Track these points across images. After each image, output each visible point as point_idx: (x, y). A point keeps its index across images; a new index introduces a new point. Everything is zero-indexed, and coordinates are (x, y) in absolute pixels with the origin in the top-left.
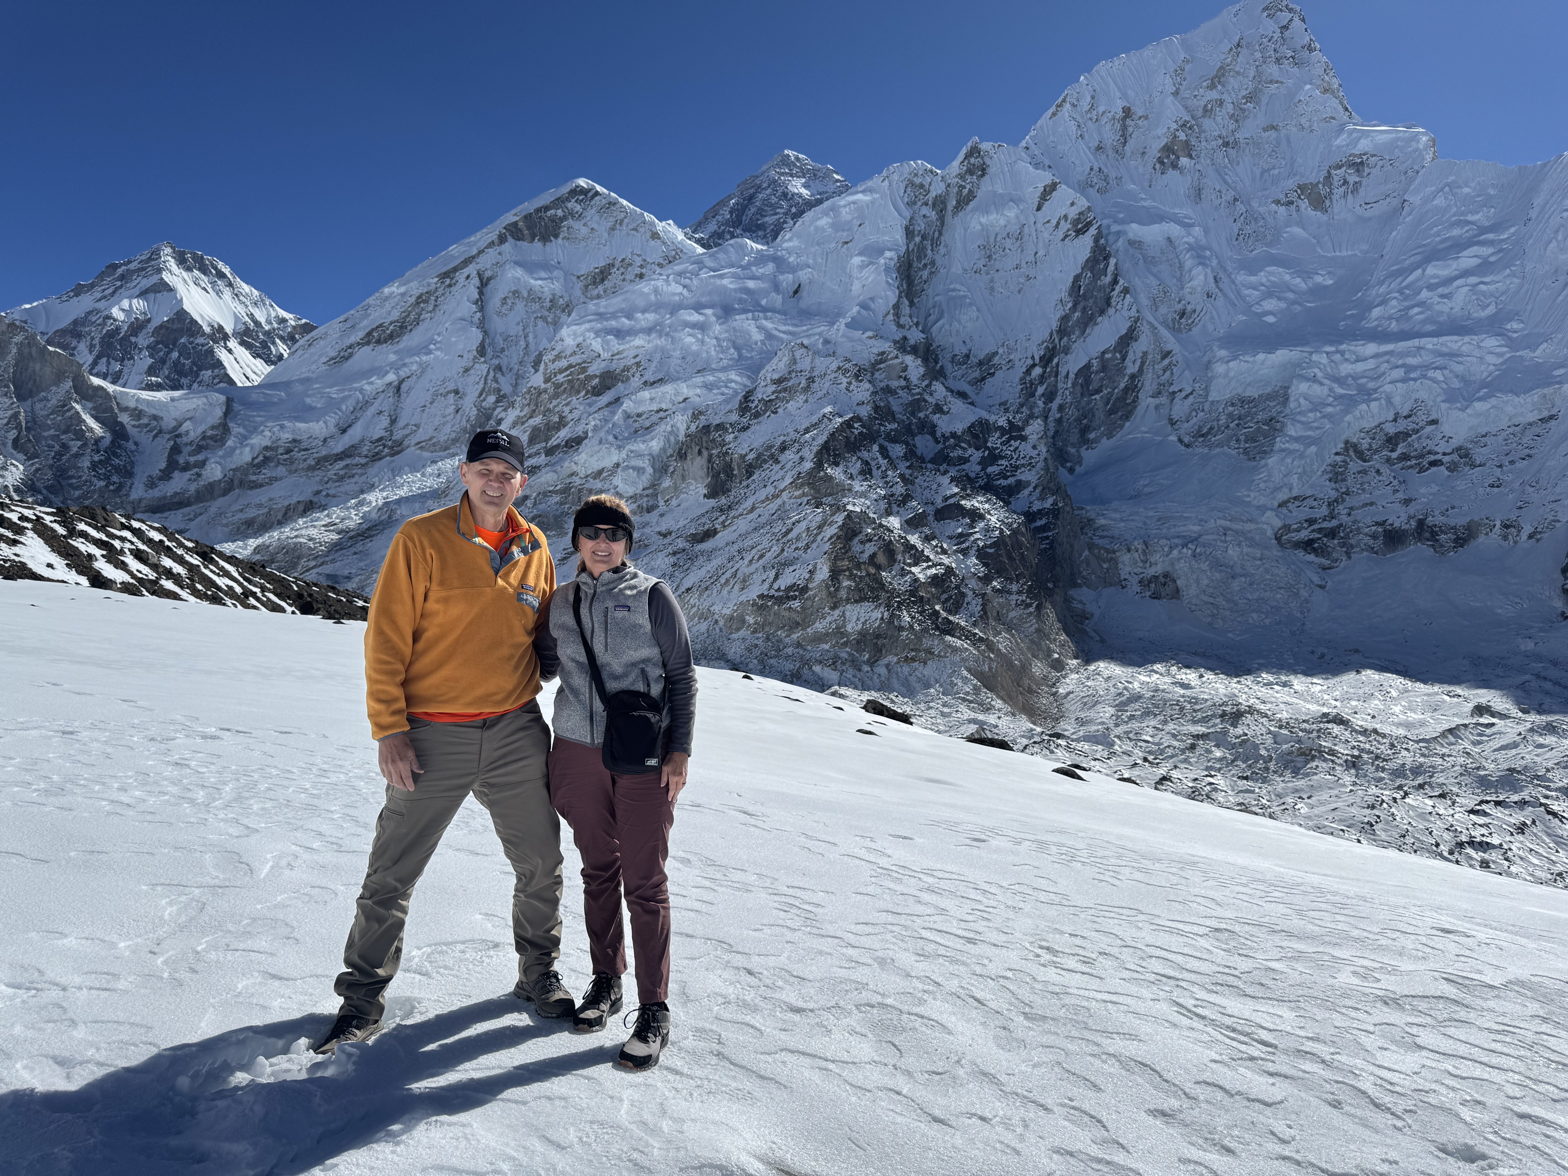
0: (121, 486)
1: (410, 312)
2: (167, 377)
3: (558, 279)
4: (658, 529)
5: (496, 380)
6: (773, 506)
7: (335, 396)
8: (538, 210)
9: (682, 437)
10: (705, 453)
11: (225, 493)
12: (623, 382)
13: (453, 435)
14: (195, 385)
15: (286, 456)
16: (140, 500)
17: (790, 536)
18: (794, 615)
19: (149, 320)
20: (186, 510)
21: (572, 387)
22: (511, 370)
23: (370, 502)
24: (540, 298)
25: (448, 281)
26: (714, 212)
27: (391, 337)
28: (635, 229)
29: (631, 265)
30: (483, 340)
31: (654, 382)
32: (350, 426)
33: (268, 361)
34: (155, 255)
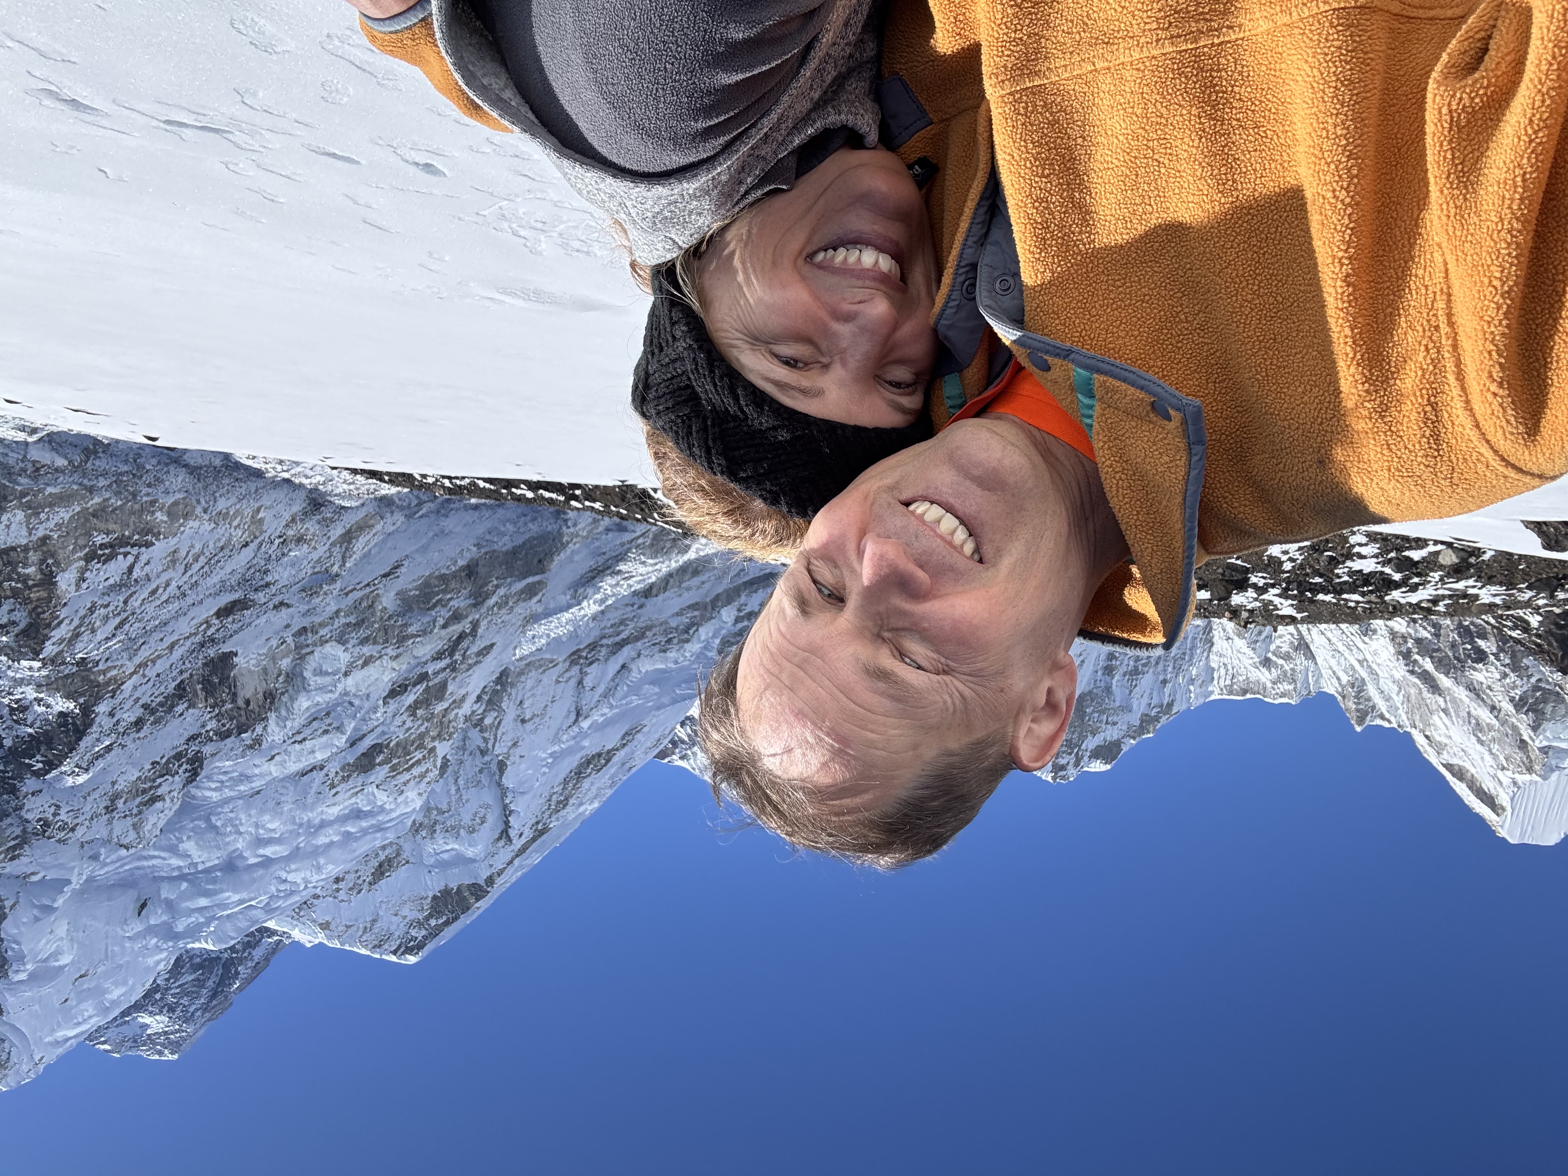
3: (430, 855)
5: (486, 740)
6: (144, 654)
7: (634, 698)
8: (456, 919)
9: (272, 716)
10: (241, 703)
12: (349, 764)
13: (523, 678)
17: (118, 620)
18: (102, 526)
21: (405, 748)
22: (471, 754)
23: (594, 603)
24: (447, 831)
25: (540, 827)
26: (258, 969)
27: (589, 762)
28: (348, 927)
29: (351, 889)
30: (501, 777)
31: (311, 770)
32: (619, 672)
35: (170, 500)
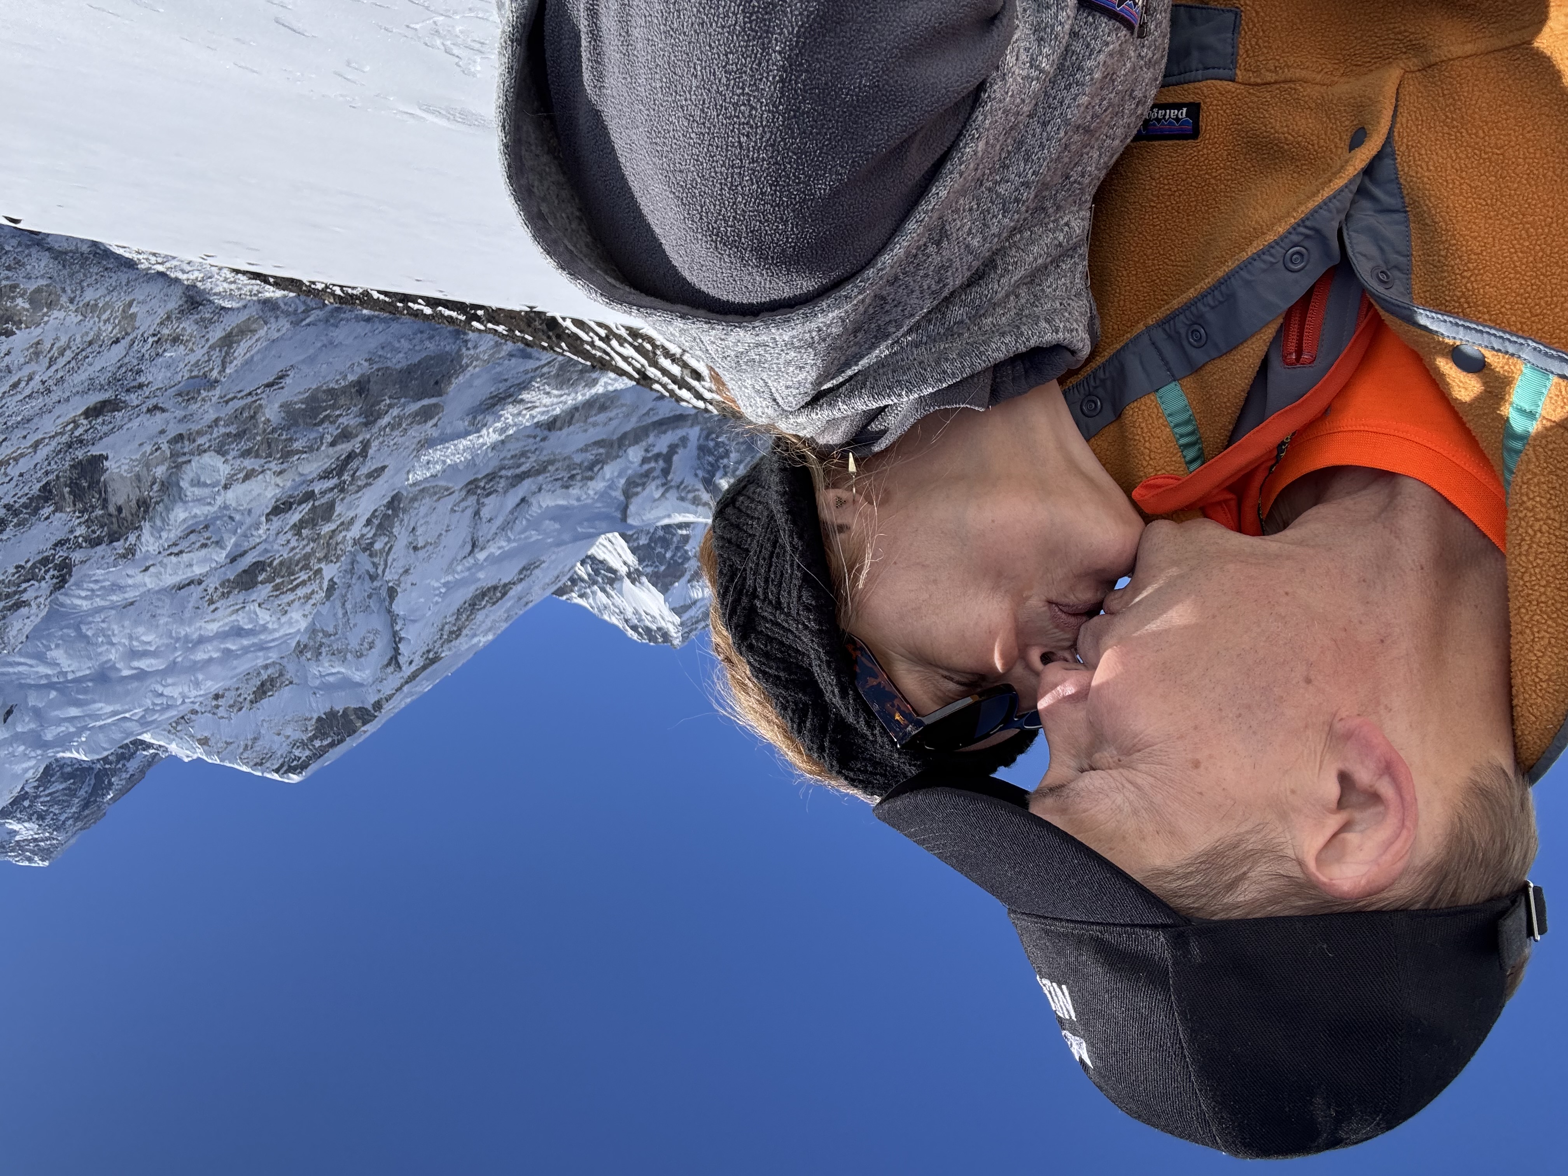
0: (707, 437)
1: (467, 620)
2: (674, 535)
4: (165, 415)
5: (375, 565)
7: (533, 532)
9: (146, 526)
10: (112, 509)
11: (624, 436)
12: (229, 581)
13: (416, 505)
14: (652, 531)
15: (574, 472)
16: (692, 426)
19: (689, 581)
20: (656, 418)
21: (289, 568)
22: (360, 577)
23: (494, 431)
24: (333, 654)
25: (431, 655)
26: (133, 781)
27: (484, 594)
28: (228, 743)
29: (230, 706)
30: (391, 604)
31: (189, 584)
32: (518, 505)
33: (593, 558)
34: (685, 637)
35: (32, 286)
